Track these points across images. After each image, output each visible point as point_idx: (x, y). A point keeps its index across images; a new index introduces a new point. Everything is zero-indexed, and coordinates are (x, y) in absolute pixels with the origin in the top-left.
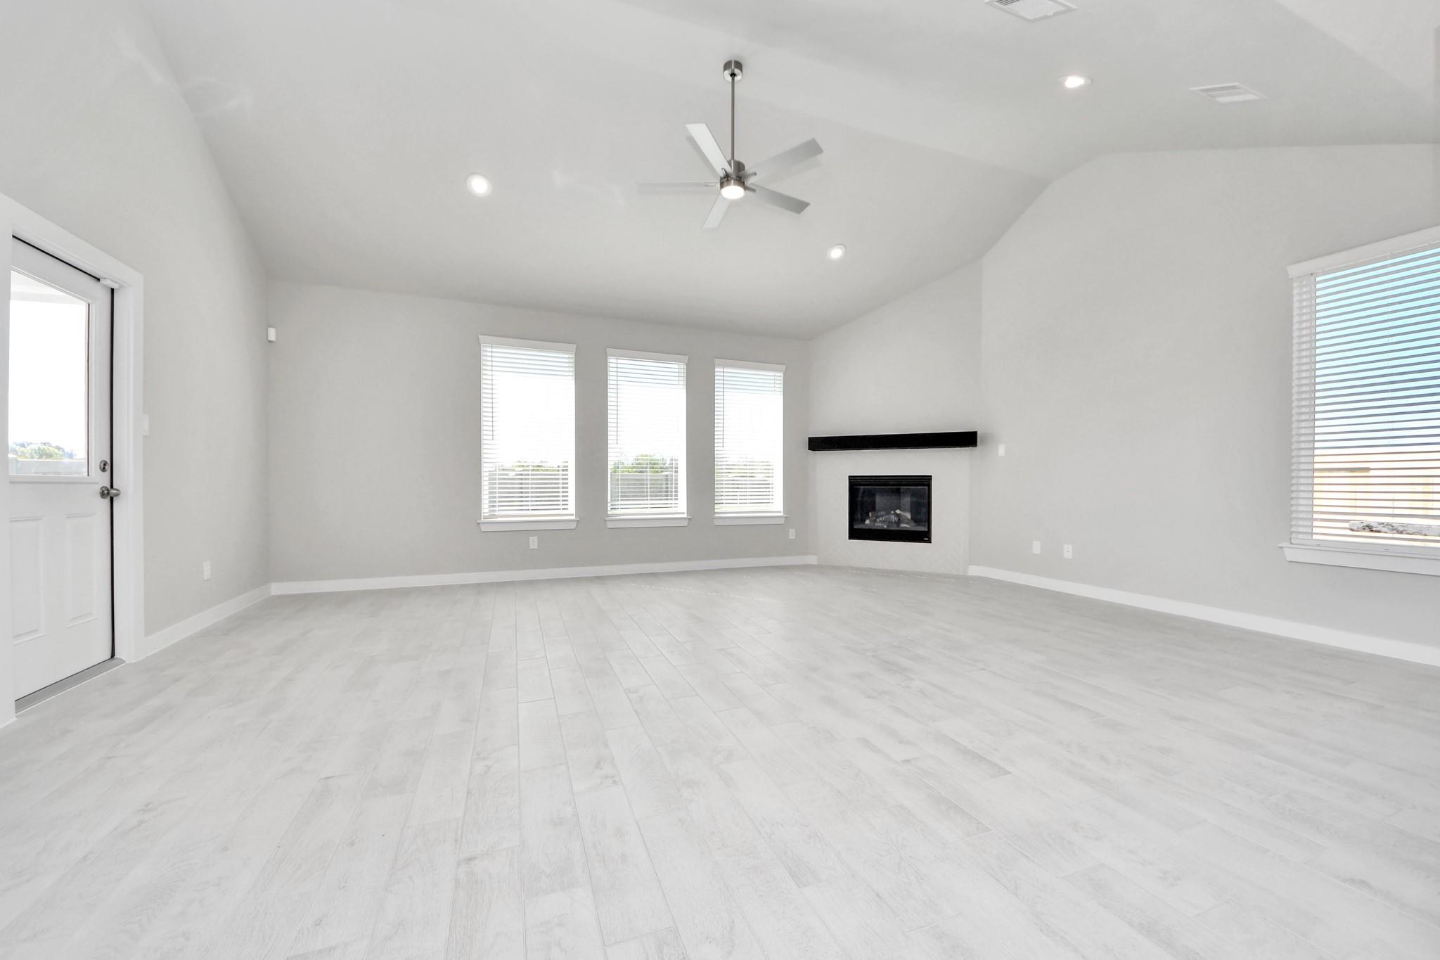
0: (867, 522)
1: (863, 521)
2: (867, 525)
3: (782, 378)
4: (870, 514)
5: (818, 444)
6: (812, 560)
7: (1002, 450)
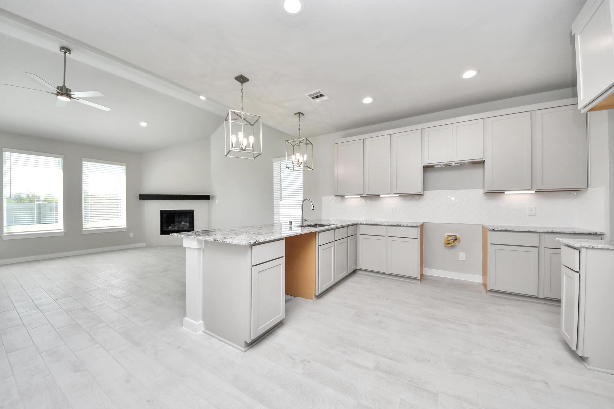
0: (170, 228)
1: (168, 227)
2: (170, 229)
3: (125, 169)
4: (171, 225)
5: (143, 197)
6: (143, 245)
7: (217, 201)
